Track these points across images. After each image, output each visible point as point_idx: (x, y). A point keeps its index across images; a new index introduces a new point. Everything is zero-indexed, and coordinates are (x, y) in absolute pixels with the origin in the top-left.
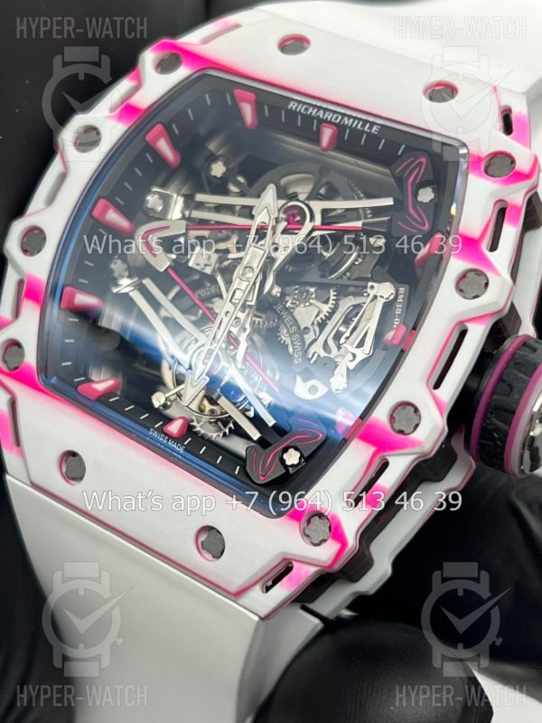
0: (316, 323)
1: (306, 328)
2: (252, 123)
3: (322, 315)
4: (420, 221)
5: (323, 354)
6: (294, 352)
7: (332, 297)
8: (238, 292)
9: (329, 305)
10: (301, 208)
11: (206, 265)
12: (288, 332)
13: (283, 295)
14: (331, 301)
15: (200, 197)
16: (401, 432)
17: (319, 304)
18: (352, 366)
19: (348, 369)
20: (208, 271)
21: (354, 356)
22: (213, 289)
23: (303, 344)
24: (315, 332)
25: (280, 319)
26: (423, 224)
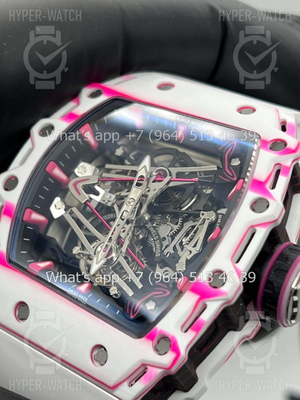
0: (170, 235)
1: (164, 239)
3: (173, 231)
4: (232, 175)
5: (172, 252)
6: (156, 250)
7: (180, 221)
8: (125, 213)
9: (178, 226)
10: (165, 171)
11: (109, 201)
12: (154, 240)
13: (151, 220)
14: (179, 223)
15: (108, 166)
16: (215, 287)
17: (172, 225)
18: (189, 257)
19: (187, 260)
20: (109, 204)
21: (191, 252)
22: (112, 216)
23: (161, 246)
24: (169, 240)
25: (149, 232)
26: (233, 177)
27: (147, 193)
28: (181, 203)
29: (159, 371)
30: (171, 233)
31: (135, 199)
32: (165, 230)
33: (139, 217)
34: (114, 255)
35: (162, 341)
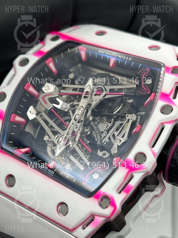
0: (106, 130)
1: (102, 132)
2: (85, 58)
4: (146, 90)
5: (108, 141)
6: (97, 140)
7: (112, 121)
8: (77, 115)
9: (111, 124)
10: (102, 88)
11: (66, 108)
12: (96, 133)
13: (94, 120)
14: (112, 122)
15: (64, 85)
16: (139, 164)
17: (107, 123)
18: (119, 144)
19: (118, 146)
20: (66, 110)
21: (120, 141)
22: (68, 117)
23: (101, 137)
24: (105, 133)
25: (93, 128)
26: (148, 91)
27: (91, 103)
28: (113, 109)
29: (102, 219)
30: (107, 128)
31: (84, 107)
32: (103, 126)
33: (86, 118)
34: (70, 143)
35: (104, 200)
